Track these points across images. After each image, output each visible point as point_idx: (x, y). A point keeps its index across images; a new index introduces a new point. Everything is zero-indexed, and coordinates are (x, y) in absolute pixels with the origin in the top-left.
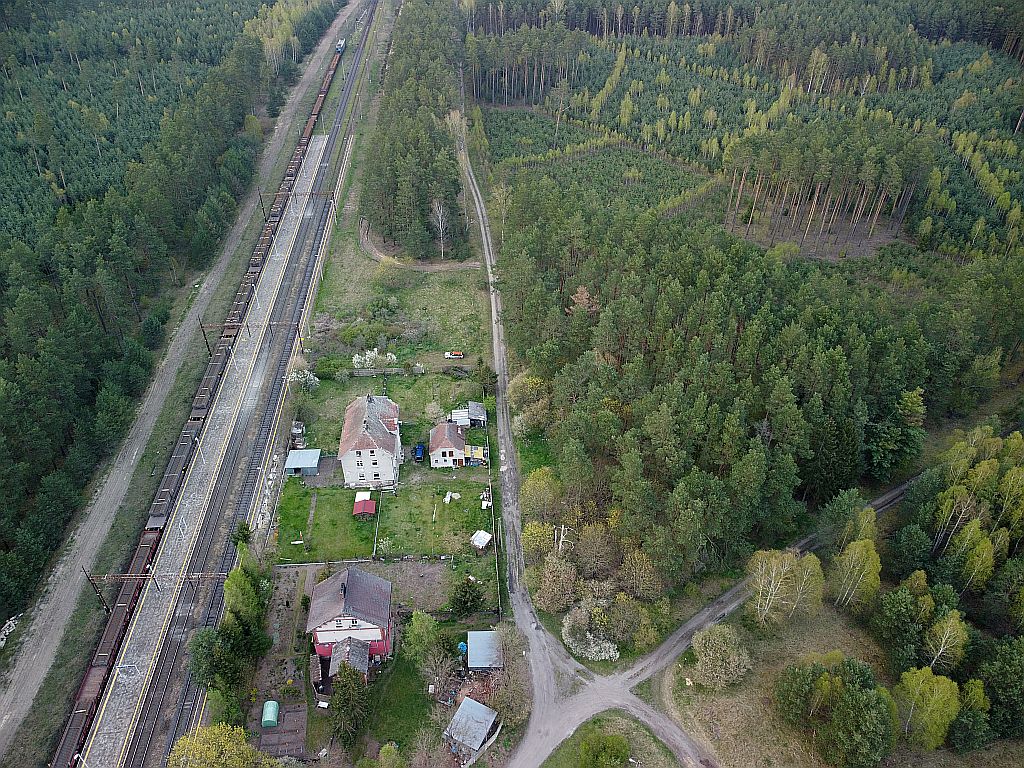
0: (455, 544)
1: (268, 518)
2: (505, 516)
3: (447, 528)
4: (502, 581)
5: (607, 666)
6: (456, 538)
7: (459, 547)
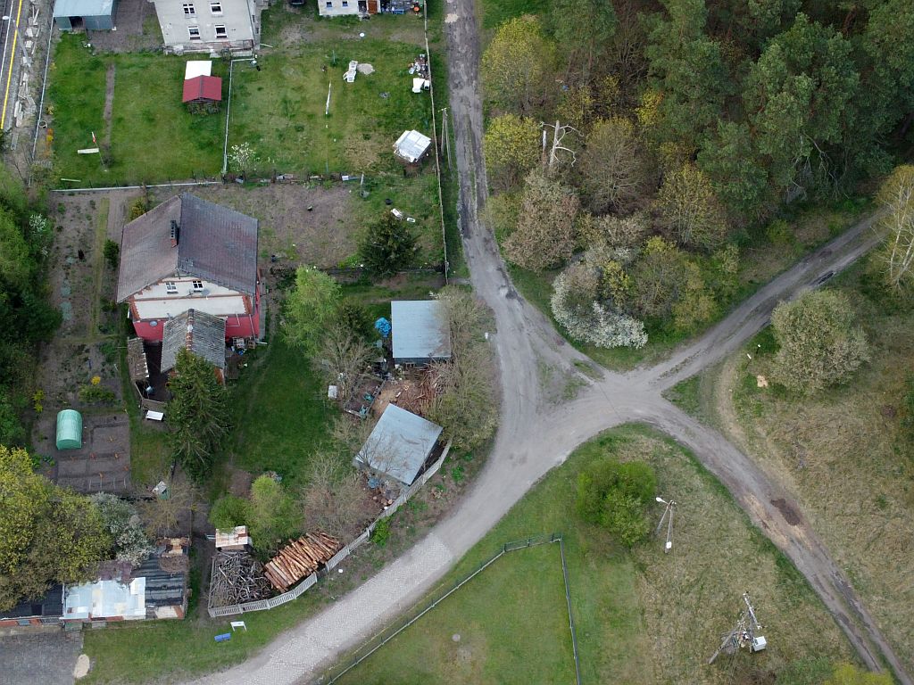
0: (366, 154)
1: (31, 109)
2: (456, 105)
3: (351, 126)
4: (449, 218)
5: (626, 357)
6: (368, 143)
7: (372, 159)
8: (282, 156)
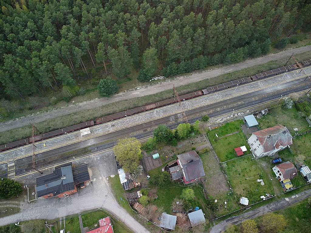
0: (238, 191)
1: (221, 122)
2: (262, 208)
3: (245, 185)
6: (242, 191)
8: (231, 173)
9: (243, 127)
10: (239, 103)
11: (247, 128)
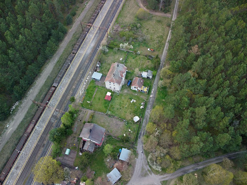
1: (83, 92)
2: (146, 113)
3: (129, 111)
4: (138, 134)
5: (157, 172)
6: (130, 115)
7: (130, 118)
8: (116, 113)
9: (96, 83)
10: (81, 72)
11: (99, 81)
